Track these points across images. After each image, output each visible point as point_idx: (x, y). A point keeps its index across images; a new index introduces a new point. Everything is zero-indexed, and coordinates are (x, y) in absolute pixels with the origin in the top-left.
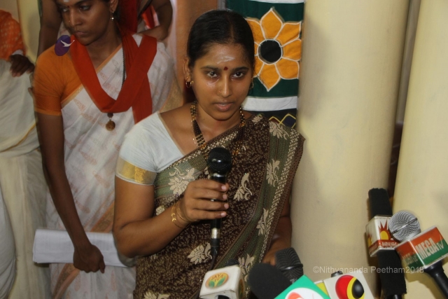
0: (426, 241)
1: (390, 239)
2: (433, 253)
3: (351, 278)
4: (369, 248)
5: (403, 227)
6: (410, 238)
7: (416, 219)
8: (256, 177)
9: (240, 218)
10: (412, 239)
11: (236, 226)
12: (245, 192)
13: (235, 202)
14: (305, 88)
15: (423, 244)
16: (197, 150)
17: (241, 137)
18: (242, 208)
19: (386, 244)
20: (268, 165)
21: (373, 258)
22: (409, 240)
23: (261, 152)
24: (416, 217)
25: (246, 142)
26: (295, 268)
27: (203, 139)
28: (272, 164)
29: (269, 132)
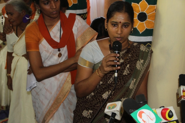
9: (123, 82)
25: (130, 53)
28: (140, 61)
29: (140, 49)
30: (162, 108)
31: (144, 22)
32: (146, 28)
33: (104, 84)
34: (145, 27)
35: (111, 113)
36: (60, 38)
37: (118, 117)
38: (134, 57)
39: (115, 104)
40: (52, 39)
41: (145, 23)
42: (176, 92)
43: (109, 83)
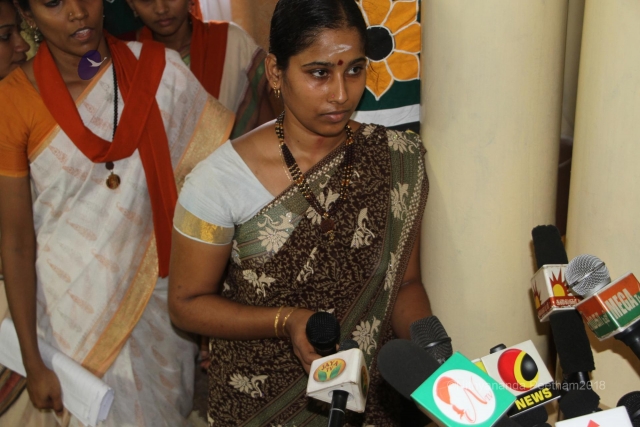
0: (619, 294)
1: (567, 293)
2: (630, 309)
3: (518, 352)
4: (536, 311)
5: (586, 276)
6: (597, 291)
7: (603, 264)
8: (378, 211)
9: (362, 272)
10: (600, 292)
11: (357, 282)
12: (365, 235)
13: (353, 251)
14: (429, 91)
15: (615, 297)
16: (292, 187)
17: (349, 160)
18: (363, 257)
19: (562, 302)
20: (392, 192)
21: (545, 323)
22: (595, 294)
23: (380, 176)
24: (603, 260)
25: (358, 165)
26: (441, 343)
27: (298, 169)
28: (398, 189)
29: (387, 146)
30: (499, 353)
31: (384, 60)
32: (394, 78)
33: (284, 286)
34: (390, 78)
35: (332, 394)
36: (115, 127)
37: (355, 404)
38: (378, 178)
39: (339, 362)
40: (88, 131)
41: (389, 63)
42: (528, 286)
43: (302, 279)
